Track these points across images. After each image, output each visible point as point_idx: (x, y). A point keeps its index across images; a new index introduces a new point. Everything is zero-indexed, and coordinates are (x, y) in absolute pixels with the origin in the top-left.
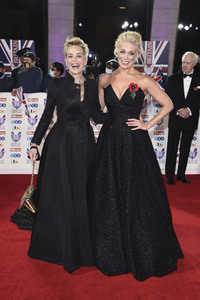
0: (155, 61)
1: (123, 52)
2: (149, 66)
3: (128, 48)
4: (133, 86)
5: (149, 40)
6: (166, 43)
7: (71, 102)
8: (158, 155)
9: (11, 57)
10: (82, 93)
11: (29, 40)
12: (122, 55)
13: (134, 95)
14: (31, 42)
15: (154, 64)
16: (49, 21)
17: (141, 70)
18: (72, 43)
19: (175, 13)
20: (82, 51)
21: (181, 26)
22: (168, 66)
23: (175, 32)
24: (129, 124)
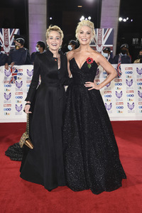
0: (104, 42)
1: (82, 33)
2: (100, 46)
3: (85, 30)
4: (89, 59)
5: (99, 28)
6: (111, 30)
7: (51, 70)
8: (107, 107)
9: (3, 41)
10: (59, 64)
11: (16, 28)
13: (90, 66)
14: (17, 30)
15: (103, 45)
16: (29, 15)
17: (94, 48)
18: (53, 29)
19: (117, 10)
20: (59, 35)
21: (120, 19)
22: (113, 46)
23: (117, 23)
24: (86, 86)
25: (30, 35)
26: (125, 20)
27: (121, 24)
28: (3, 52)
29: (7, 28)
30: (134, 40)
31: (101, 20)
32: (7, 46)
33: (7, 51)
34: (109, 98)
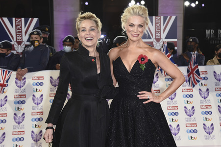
1: (132, 25)
3: (137, 21)
8: (173, 132)
9: (14, 35)
10: (98, 66)
12: (131, 29)
20: (95, 25)
22: (178, 41)
23: (182, 9)
24: (140, 97)
25: (55, 26)
26: (193, 5)
27: (188, 10)
28: (15, 52)
29: (20, 17)
30: (208, 32)
31: (160, 5)
32: (19, 43)
33: (20, 51)
34: (175, 117)
